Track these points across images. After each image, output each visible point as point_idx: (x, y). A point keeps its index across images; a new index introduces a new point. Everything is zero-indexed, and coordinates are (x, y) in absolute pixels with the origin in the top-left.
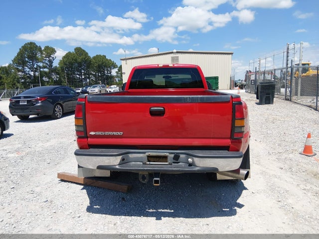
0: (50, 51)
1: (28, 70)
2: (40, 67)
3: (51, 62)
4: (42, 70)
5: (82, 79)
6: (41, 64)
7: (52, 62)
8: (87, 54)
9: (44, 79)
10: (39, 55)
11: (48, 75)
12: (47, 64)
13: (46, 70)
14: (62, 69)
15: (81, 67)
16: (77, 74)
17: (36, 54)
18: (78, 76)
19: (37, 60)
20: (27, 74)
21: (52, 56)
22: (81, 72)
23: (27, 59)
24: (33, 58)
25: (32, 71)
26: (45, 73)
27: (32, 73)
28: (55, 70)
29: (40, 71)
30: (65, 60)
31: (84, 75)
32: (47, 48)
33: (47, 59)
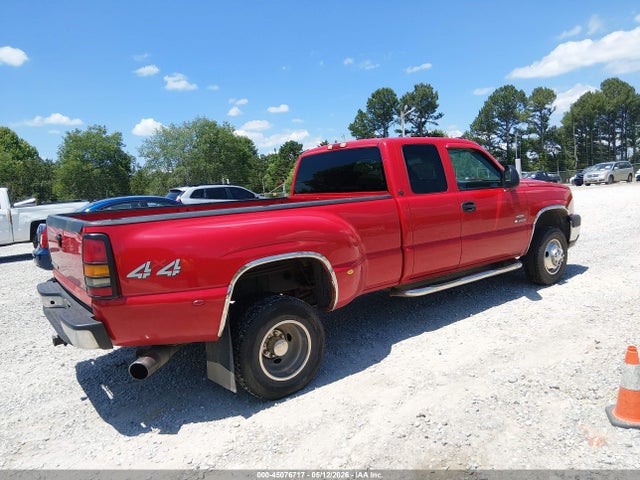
0: (544, 96)
1: (498, 140)
2: (522, 132)
3: (544, 119)
4: (525, 137)
5: (615, 148)
6: (524, 127)
7: (548, 119)
8: (632, 89)
9: (528, 154)
10: (520, 109)
11: (536, 146)
12: (536, 124)
13: (534, 136)
14: (568, 130)
15: (613, 121)
16: (604, 138)
17: (515, 107)
18: (605, 142)
19: (516, 119)
20: (495, 148)
21: (547, 106)
22: (615, 134)
23: (496, 120)
24: (509, 115)
25: (504, 141)
26: (531, 142)
27: (504, 146)
28: (552, 136)
29: (522, 140)
30: (576, 111)
31: (620, 138)
32: (538, 91)
33: (538, 113)
